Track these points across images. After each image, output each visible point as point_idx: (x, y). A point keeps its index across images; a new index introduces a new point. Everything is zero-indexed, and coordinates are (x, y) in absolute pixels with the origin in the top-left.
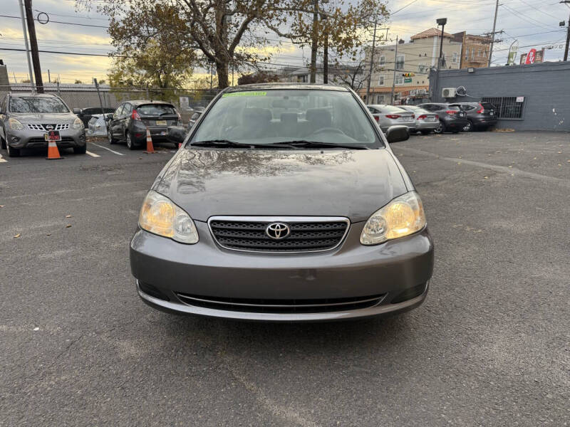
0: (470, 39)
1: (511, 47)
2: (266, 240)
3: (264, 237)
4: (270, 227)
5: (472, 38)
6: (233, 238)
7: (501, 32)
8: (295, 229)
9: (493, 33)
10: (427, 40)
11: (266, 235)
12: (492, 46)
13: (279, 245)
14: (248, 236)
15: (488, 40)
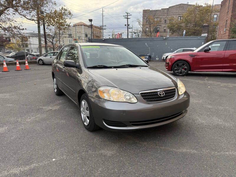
0: (95, 27)
1: (113, 32)
2: (159, 97)
3: (158, 96)
4: (159, 93)
5: (96, 27)
6: (149, 98)
7: (105, 26)
8: (166, 92)
9: (103, 26)
10: (80, 26)
11: (159, 96)
12: (103, 30)
13: (164, 98)
14: (153, 97)
15: (101, 28)
